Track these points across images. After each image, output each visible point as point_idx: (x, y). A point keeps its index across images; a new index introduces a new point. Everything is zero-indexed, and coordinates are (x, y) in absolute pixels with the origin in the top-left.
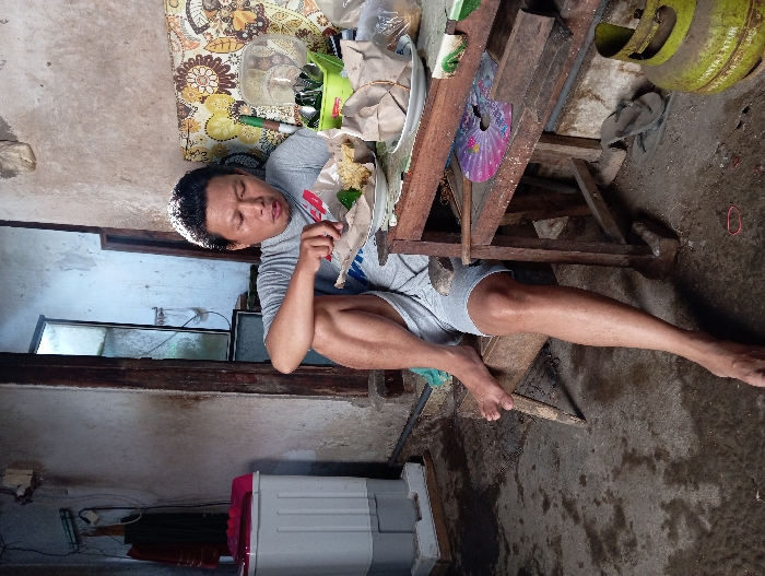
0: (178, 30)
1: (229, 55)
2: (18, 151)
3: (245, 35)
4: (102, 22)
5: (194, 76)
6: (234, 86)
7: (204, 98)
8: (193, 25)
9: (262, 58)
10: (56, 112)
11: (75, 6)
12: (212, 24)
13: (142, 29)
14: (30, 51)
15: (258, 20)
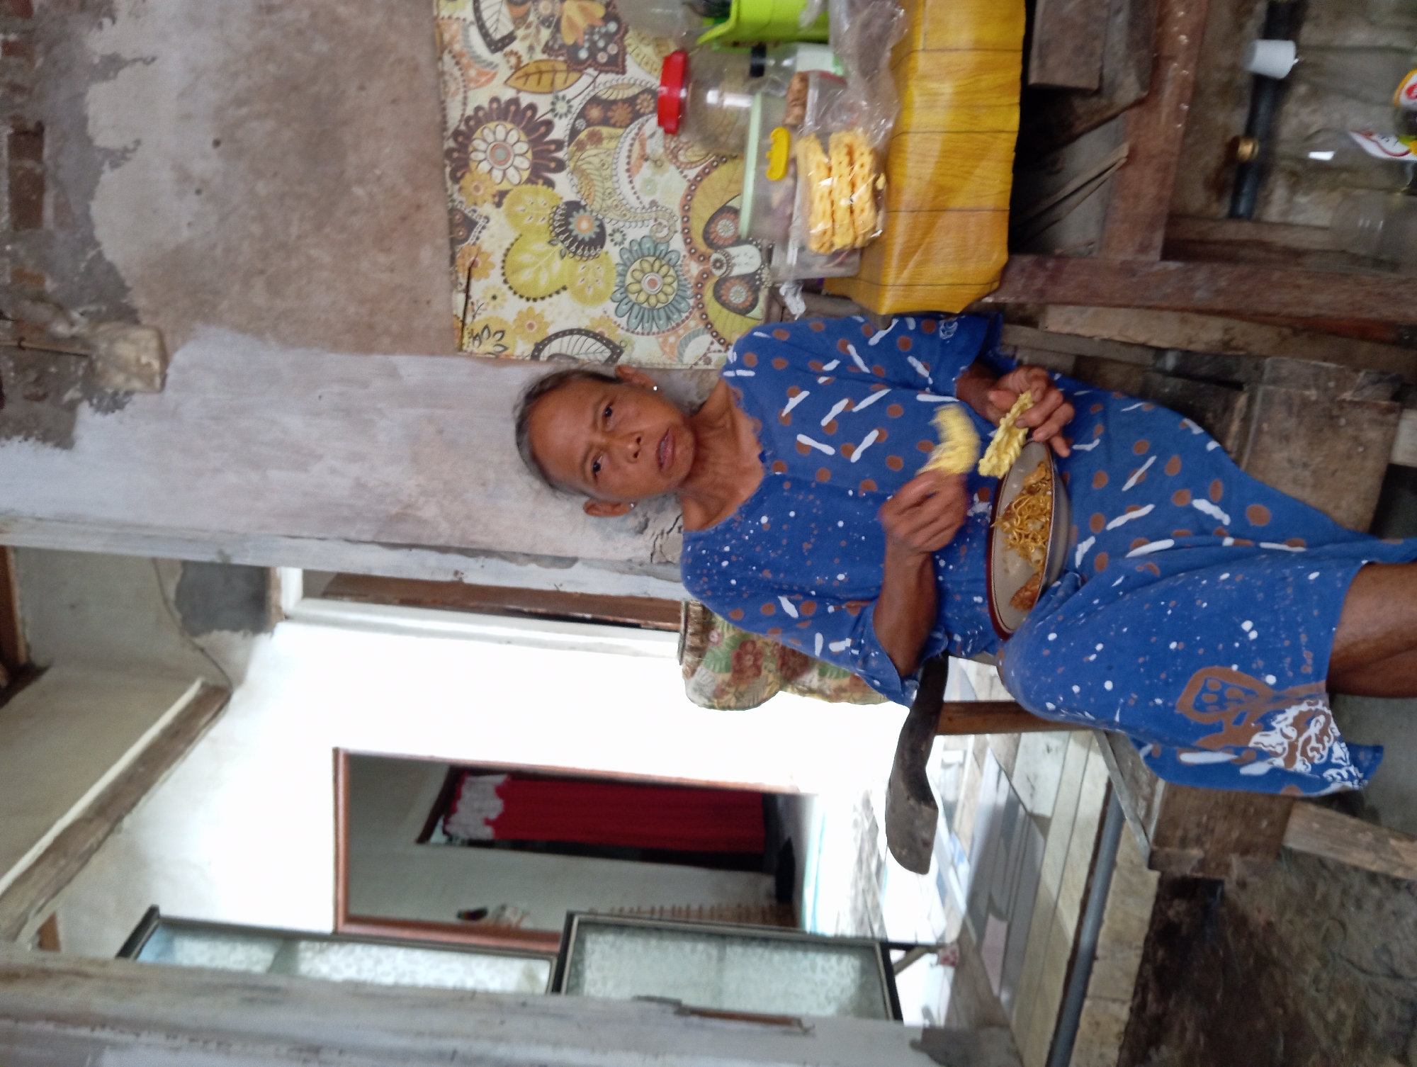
0: (457, 47)
1: (549, 98)
2: (134, 342)
3: (583, 54)
4: (321, 46)
5: (482, 146)
6: (561, 166)
7: (502, 194)
8: (485, 34)
9: (615, 102)
10: (219, 251)
11: (275, 17)
12: (520, 33)
13: (392, 58)
14: (187, 117)
15: (607, 18)
